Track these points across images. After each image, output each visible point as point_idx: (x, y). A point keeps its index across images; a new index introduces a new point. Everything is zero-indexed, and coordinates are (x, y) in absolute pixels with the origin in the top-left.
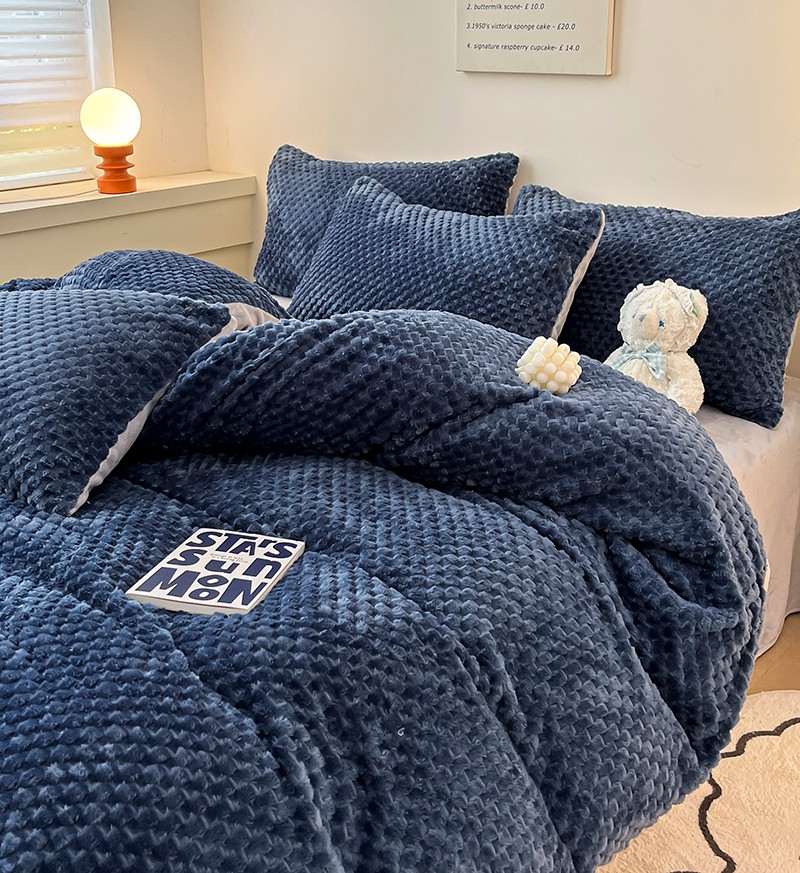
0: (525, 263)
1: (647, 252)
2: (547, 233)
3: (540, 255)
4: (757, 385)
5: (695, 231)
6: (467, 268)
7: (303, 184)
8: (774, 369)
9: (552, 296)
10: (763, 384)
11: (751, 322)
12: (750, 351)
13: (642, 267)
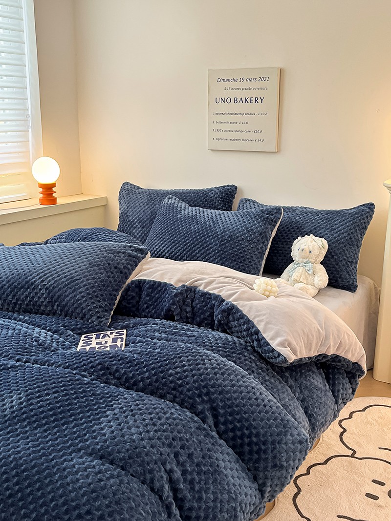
0: (252, 230)
1: (299, 224)
2: (260, 217)
3: (258, 226)
4: (347, 276)
5: (318, 215)
6: (227, 233)
7: (138, 199)
8: (353, 269)
9: (263, 243)
10: (350, 275)
11: (344, 251)
12: (344, 262)
13: (298, 230)
